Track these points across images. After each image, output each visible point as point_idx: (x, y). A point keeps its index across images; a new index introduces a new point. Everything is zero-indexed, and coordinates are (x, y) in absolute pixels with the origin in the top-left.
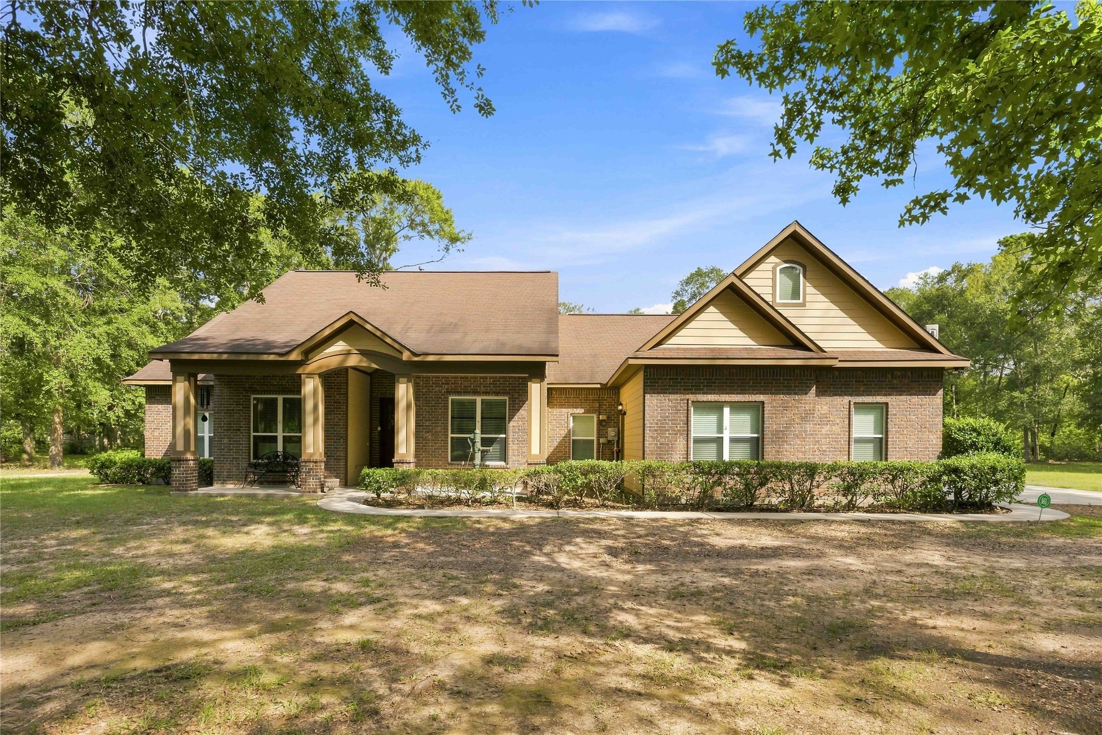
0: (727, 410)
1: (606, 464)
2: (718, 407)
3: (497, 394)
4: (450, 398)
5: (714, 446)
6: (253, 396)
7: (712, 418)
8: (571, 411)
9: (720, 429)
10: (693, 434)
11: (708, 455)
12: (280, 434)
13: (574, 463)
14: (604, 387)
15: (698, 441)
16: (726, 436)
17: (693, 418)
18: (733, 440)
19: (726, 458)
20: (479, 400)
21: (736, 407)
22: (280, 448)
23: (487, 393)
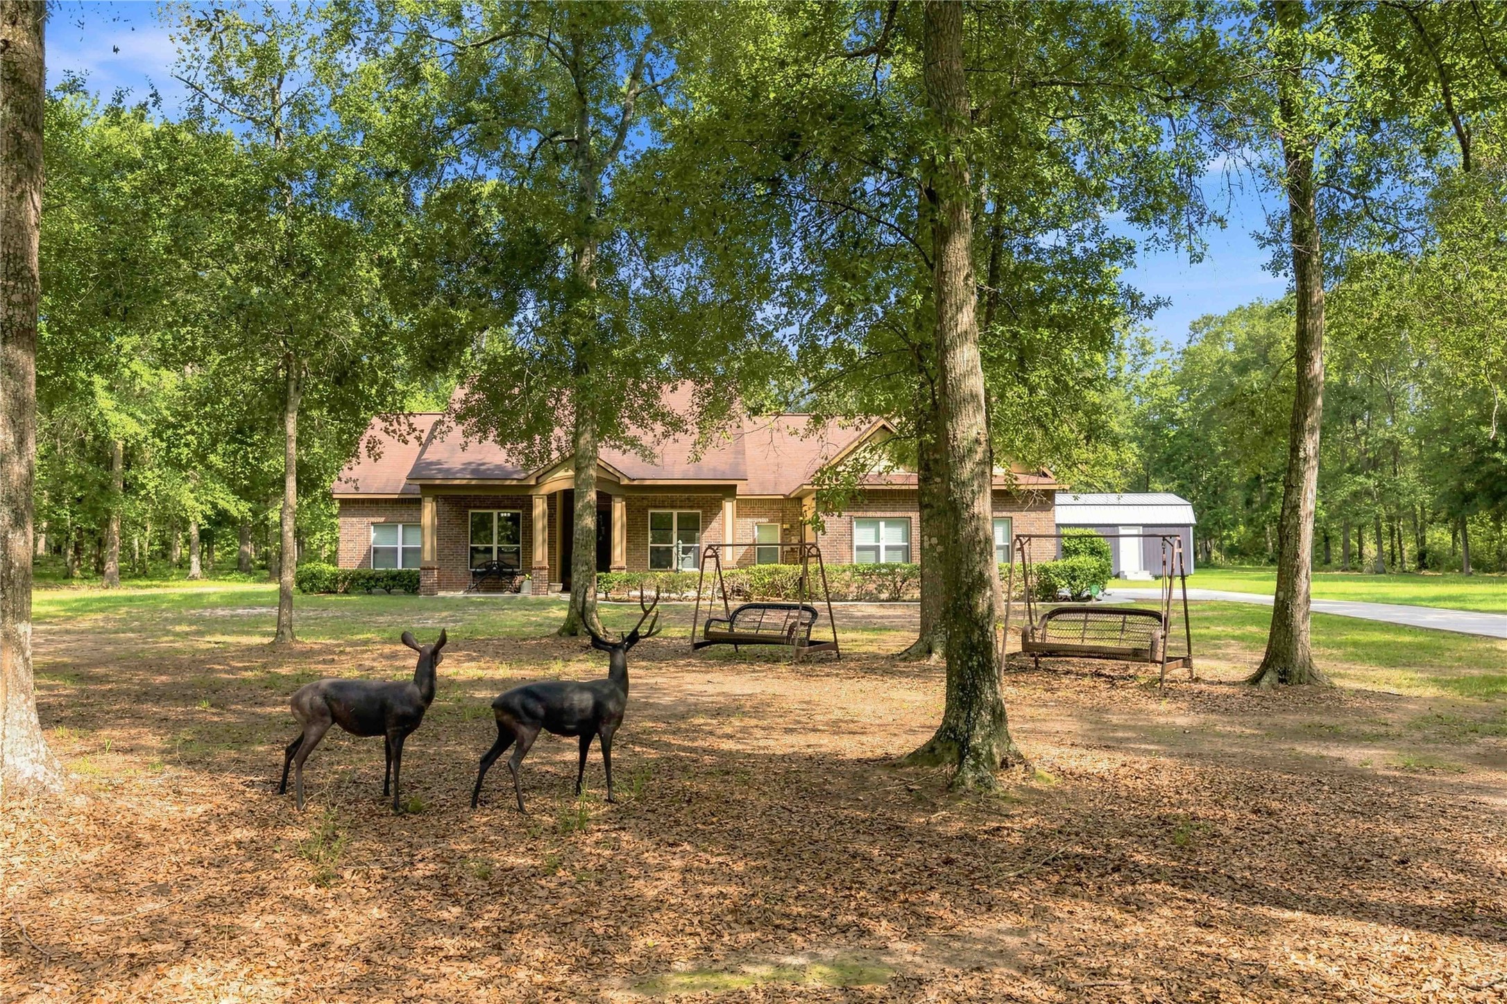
0: (882, 524)
1: (786, 567)
2: (875, 522)
3: (691, 507)
4: (650, 511)
5: (873, 553)
6: (470, 511)
7: (872, 531)
8: (756, 520)
9: (878, 538)
10: (856, 543)
11: (869, 558)
12: (495, 546)
13: (762, 566)
14: (787, 498)
15: (860, 549)
16: (882, 545)
17: (855, 530)
18: (888, 548)
19: (883, 561)
20: (675, 513)
21: (890, 522)
22: (495, 557)
23: (681, 507)
